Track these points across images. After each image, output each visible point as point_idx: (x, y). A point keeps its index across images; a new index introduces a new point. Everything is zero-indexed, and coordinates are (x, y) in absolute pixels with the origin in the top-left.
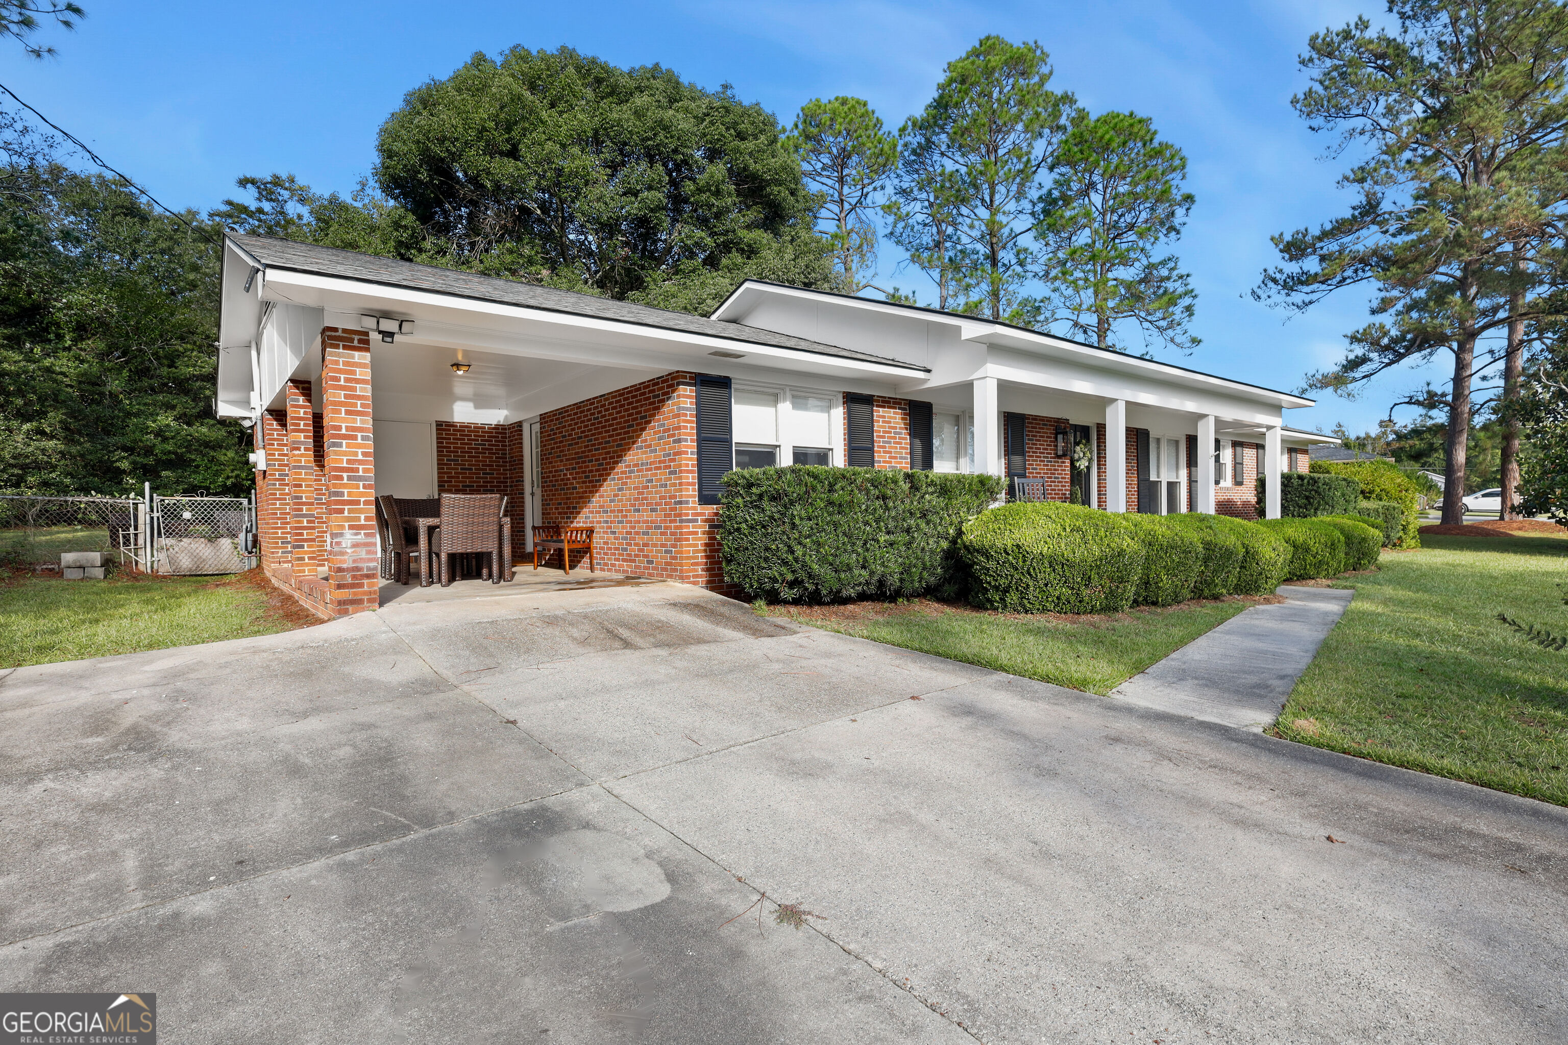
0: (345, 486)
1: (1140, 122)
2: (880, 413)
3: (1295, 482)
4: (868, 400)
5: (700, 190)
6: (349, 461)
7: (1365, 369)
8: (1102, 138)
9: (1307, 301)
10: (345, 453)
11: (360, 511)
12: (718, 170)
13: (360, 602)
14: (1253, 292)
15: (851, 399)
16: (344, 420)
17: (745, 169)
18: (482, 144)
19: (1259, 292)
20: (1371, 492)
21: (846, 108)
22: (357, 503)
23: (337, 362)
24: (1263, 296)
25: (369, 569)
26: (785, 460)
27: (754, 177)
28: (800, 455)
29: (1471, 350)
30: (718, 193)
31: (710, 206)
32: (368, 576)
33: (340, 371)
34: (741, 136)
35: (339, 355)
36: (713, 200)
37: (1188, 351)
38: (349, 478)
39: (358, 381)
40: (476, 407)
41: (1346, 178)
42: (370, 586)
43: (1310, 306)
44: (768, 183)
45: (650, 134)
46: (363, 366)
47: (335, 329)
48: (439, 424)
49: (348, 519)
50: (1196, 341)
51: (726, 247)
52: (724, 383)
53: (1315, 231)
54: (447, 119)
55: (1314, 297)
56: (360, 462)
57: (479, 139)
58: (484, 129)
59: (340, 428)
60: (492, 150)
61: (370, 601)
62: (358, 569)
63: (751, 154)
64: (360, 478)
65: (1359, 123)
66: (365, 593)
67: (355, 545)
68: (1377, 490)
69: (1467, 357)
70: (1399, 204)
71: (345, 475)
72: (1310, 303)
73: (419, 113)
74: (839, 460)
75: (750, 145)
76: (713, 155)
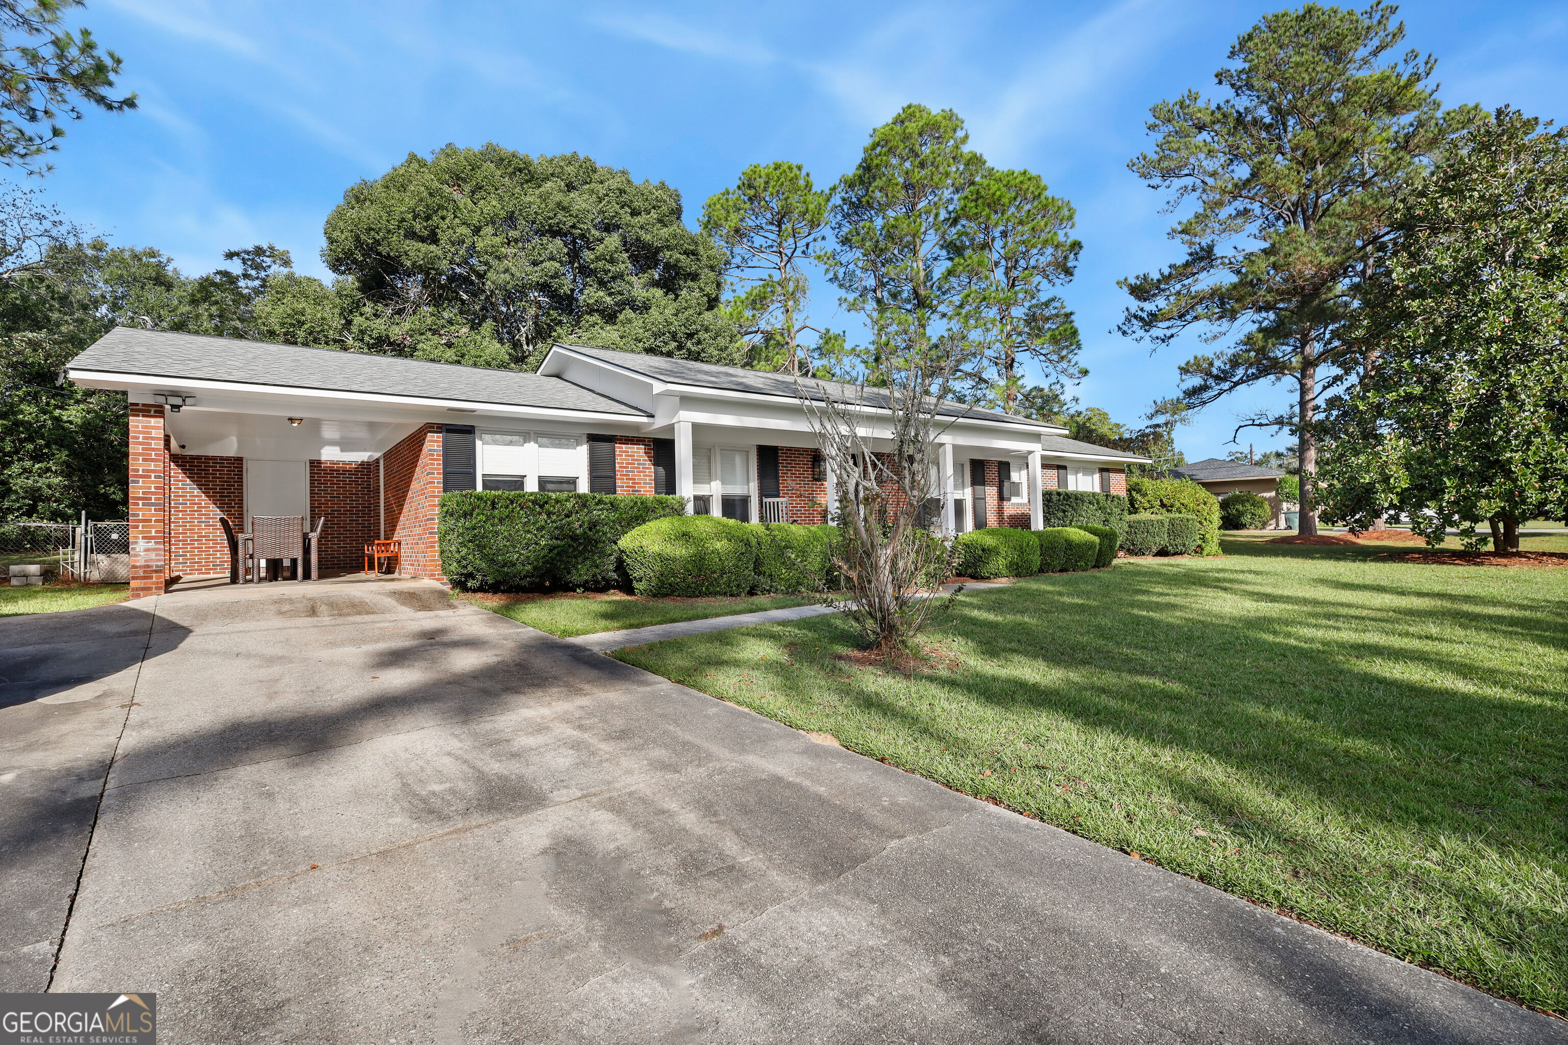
0: (140, 509)
1: (1030, 179)
2: (621, 450)
3: (1055, 498)
4: (611, 439)
5: (598, 259)
6: (144, 493)
7: (1206, 395)
8: (994, 194)
9: (1168, 334)
10: (141, 488)
11: (152, 527)
12: (613, 241)
13: (149, 589)
14: (1119, 328)
15: (593, 438)
16: (140, 465)
17: (638, 239)
18: (402, 232)
19: (1125, 328)
20: (1172, 506)
21: (778, 172)
22: (150, 521)
23: (137, 427)
24: (1129, 331)
25: (157, 566)
26: (531, 486)
27: (646, 246)
28: (543, 482)
29: (1312, 377)
30: (612, 261)
31: (607, 272)
32: (156, 571)
33: (140, 432)
34: (635, 213)
35: (139, 421)
36: (608, 266)
37: (1077, 381)
38: (143, 504)
39: (153, 438)
40: (342, 451)
41: (1174, 231)
42: (157, 578)
43: (1172, 339)
44: (658, 250)
45: (551, 215)
46: (158, 428)
47: (137, 405)
48: (312, 462)
49: (141, 532)
50: (1085, 372)
51: (622, 305)
52: (469, 431)
53: (1156, 276)
54: (371, 212)
55: (1173, 331)
56: (153, 493)
57: (399, 227)
58: (403, 220)
59: (138, 470)
60: (411, 235)
61: (157, 588)
62: (148, 566)
63: (642, 228)
64: (152, 504)
65: (1189, 181)
66: (153, 583)
67: (146, 550)
68: (1177, 504)
69: (1309, 382)
70: (1239, 248)
71: (140, 502)
72: (1172, 336)
73: (353, 208)
74: (583, 487)
75: (641, 219)
76: (608, 228)
